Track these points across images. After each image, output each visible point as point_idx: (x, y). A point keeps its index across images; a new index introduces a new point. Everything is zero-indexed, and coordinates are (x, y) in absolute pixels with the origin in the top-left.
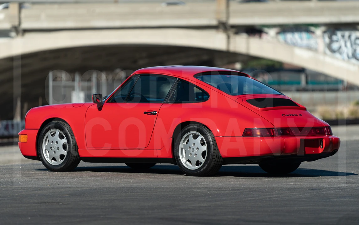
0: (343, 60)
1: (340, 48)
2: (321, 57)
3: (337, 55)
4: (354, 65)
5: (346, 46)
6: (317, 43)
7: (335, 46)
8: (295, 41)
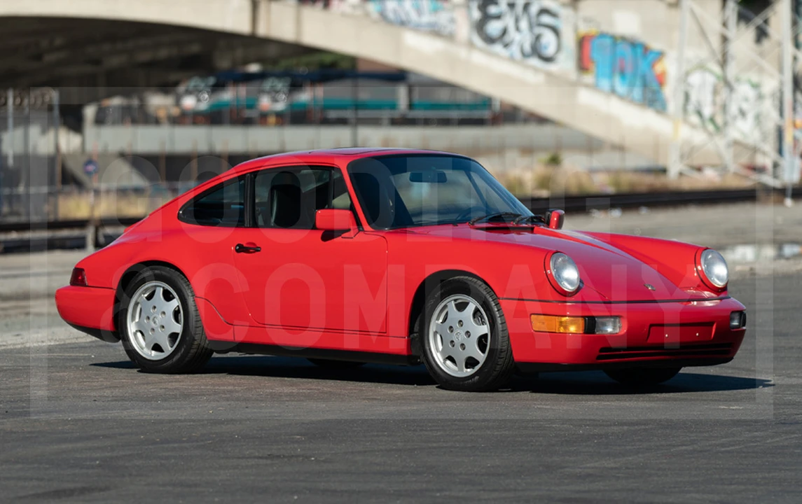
0: (511, 59)
1: (505, 32)
2: (463, 53)
3: (498, 48)
4: (536, 70)
5: (518, 29)
6: (453, 21)
7: (494, 28)
8: (404, 18)
